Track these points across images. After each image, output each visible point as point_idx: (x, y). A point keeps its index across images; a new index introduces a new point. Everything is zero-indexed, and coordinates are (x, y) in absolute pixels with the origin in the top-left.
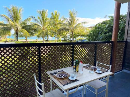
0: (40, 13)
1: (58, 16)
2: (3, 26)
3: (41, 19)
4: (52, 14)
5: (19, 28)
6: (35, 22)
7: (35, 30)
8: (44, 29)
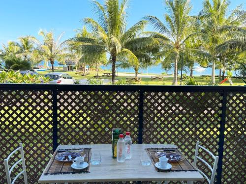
0: (172, 4)
1: (222, 9)
2: (86, 44)
3: (173, 20)
4: (207, 5)
5: (117, 48)
6: (157, 31)
7: (155, 50)
8: (177, 47)
